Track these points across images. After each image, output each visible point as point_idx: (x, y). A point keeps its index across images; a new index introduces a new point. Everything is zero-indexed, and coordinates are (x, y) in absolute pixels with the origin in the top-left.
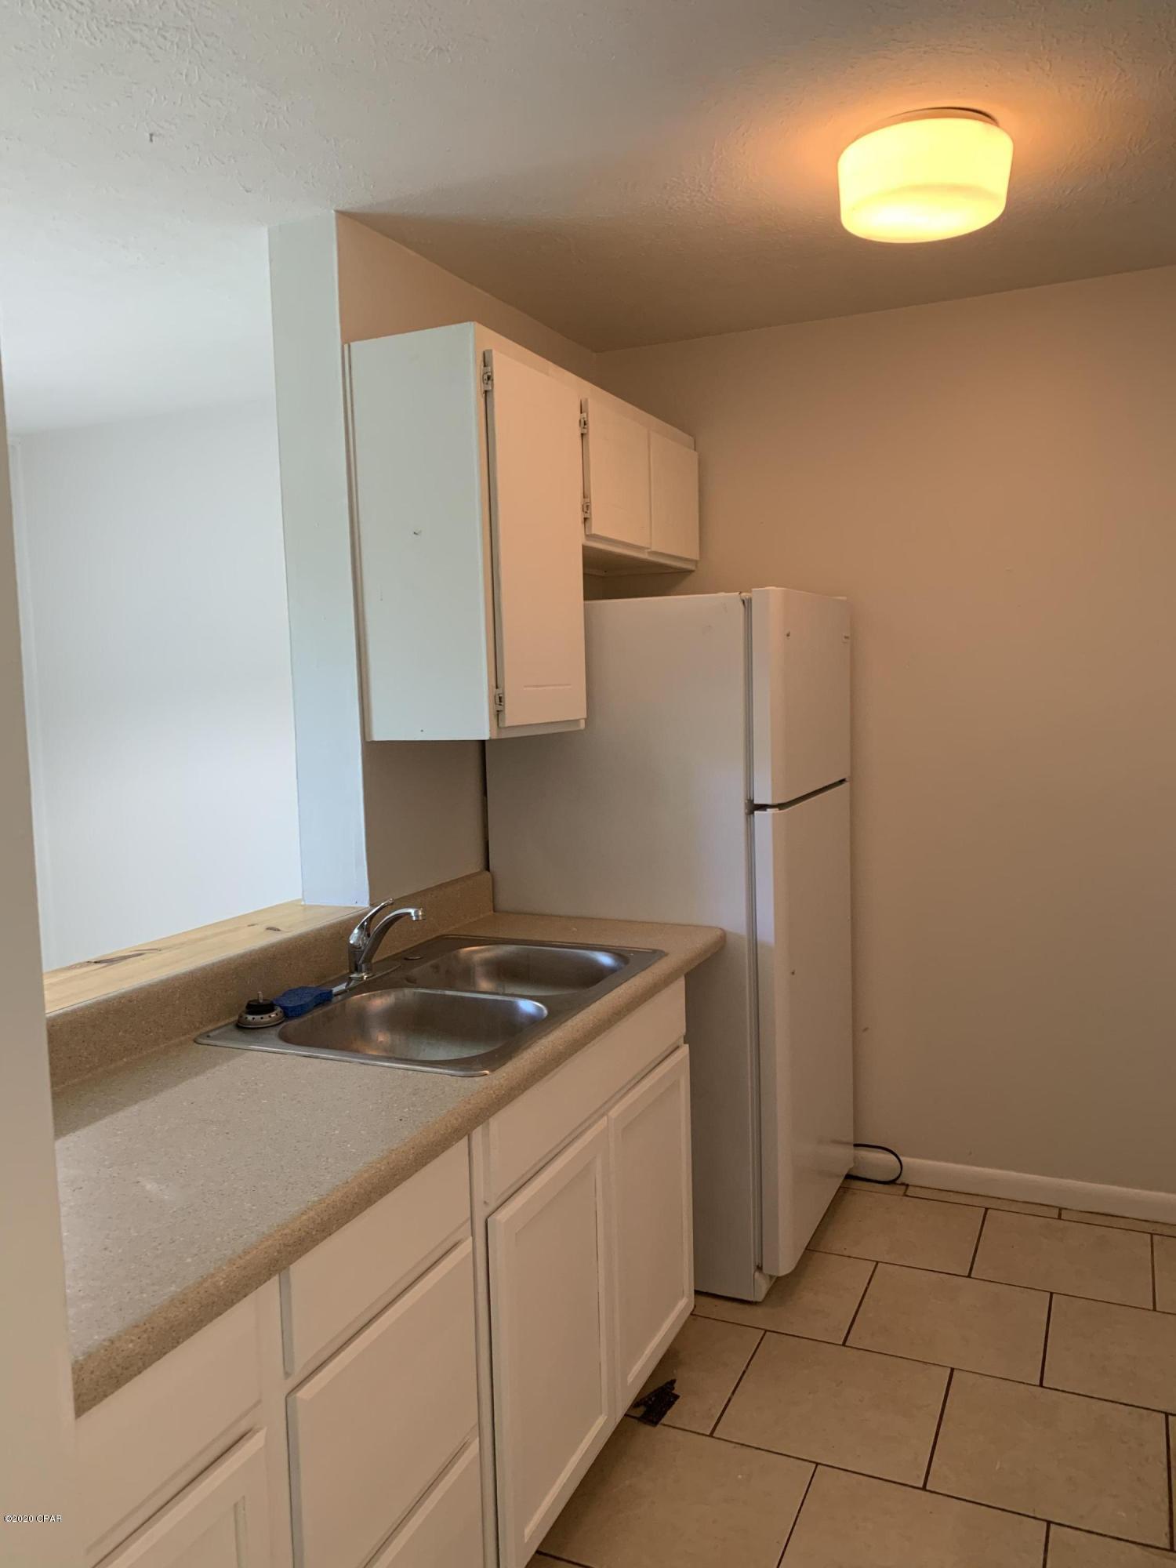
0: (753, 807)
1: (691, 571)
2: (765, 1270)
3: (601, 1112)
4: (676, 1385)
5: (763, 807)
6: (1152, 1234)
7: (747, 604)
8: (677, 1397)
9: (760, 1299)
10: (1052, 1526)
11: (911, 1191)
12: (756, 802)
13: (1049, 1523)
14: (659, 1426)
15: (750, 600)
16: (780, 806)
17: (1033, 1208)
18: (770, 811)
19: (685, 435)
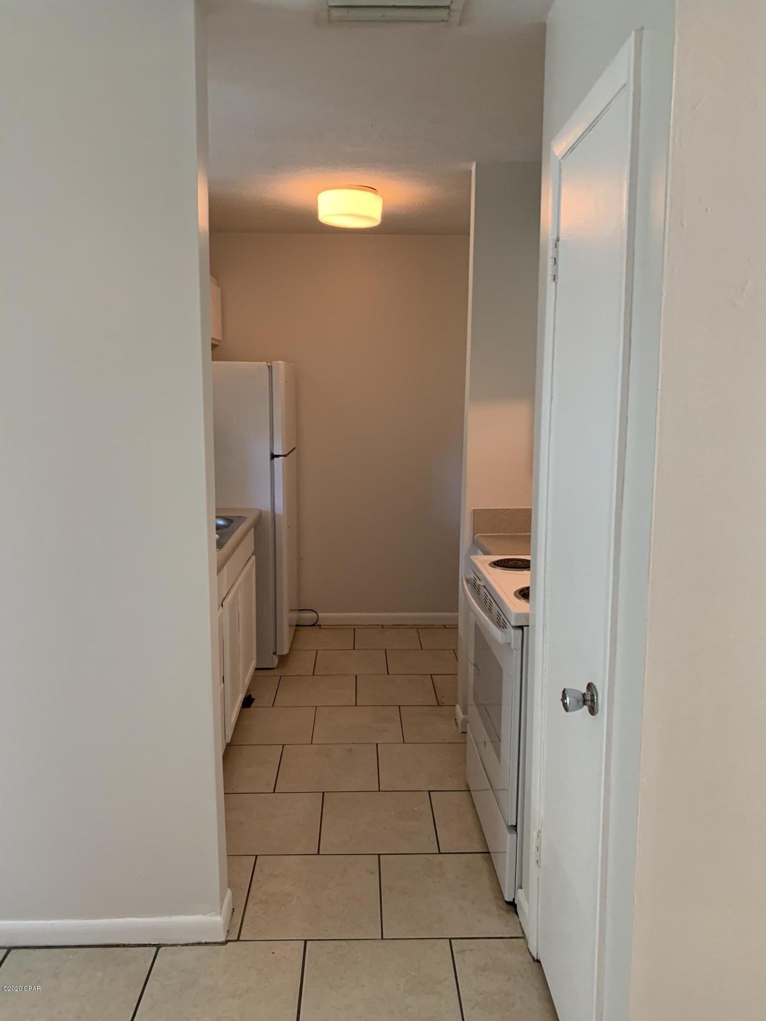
0: (273, 456)
1: (217, 346)
2: (278, 653)
3: (239, 576)
4: (252, 695)
5: (278, 456)
6: (417, 629)
7: (270, 368)
8: (254, 699)
9: (275, 666)
10: (401, 707)
11: (322, 627)
12: (275, 454)
13: (399, 706)
14: (251, 708)
15: (271, 366)
16: (285, 456)
17: (371, 626)
18: (281, 458)
19: (215, 280)
